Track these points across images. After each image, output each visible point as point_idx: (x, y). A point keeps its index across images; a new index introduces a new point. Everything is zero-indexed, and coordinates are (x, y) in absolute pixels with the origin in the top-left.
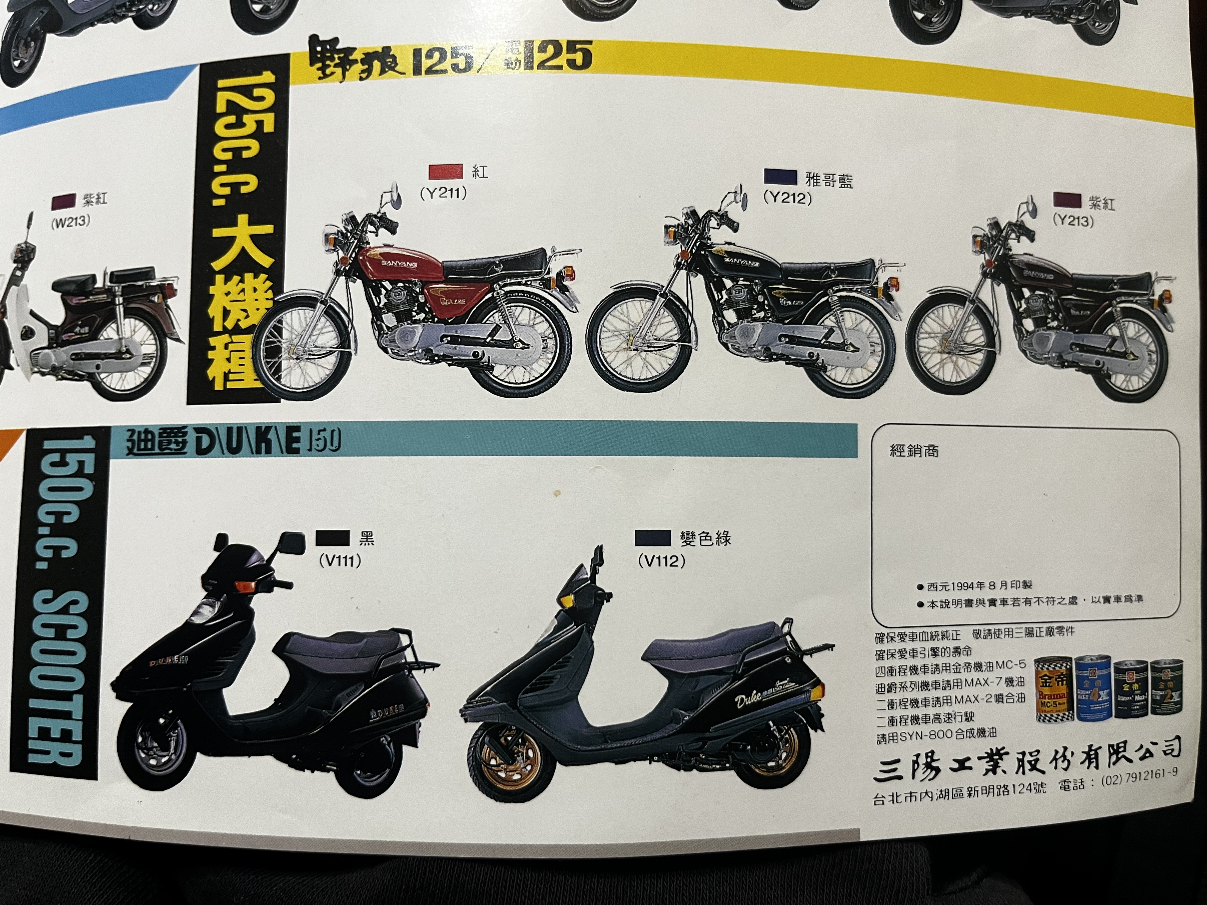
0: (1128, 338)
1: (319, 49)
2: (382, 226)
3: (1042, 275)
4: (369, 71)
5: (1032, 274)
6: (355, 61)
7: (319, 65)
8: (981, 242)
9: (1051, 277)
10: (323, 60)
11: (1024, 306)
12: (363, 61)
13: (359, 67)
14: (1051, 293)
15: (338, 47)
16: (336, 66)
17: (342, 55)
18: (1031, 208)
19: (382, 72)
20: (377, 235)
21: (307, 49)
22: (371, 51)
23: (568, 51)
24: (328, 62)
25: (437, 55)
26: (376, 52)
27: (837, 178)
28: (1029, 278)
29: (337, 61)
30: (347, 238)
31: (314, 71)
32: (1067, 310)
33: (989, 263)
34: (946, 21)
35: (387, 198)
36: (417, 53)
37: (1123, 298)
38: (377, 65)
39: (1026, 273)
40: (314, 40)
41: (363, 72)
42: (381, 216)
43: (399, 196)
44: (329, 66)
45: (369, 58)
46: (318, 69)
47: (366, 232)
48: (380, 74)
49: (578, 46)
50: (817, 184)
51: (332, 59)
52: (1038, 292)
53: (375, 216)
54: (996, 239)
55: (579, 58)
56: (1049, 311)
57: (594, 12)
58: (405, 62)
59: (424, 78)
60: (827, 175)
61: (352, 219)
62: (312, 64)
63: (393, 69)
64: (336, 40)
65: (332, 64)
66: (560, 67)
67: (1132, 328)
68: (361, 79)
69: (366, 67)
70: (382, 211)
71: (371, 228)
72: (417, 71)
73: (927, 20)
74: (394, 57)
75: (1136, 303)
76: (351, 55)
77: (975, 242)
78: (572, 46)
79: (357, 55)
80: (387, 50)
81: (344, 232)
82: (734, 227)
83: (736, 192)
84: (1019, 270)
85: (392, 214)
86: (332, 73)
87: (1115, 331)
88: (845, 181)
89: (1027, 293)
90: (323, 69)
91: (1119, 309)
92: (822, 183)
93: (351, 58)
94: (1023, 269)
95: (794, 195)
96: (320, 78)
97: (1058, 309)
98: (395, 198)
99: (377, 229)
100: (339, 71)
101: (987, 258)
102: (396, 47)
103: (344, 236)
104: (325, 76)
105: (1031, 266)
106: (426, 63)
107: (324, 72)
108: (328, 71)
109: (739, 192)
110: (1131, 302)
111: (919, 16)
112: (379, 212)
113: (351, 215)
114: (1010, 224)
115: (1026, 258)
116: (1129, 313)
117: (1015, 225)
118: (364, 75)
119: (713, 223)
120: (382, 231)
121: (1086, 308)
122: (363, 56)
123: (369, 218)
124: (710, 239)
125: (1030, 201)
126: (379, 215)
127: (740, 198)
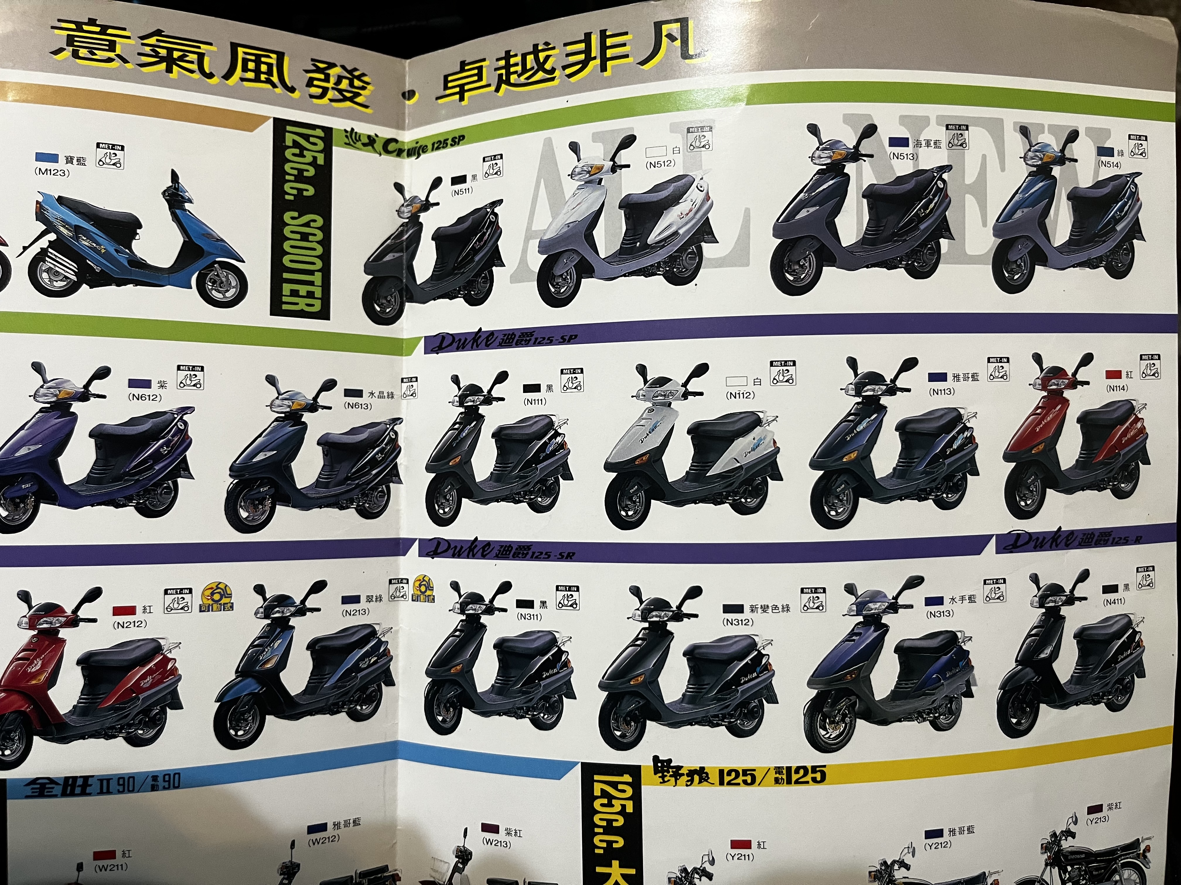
0: (1124, 879)
1: (659, 765)
2: (703, 876)
3: (1078, 856)
4: (692, 781)
5: (1073, 857)
6: (683, 775)
7: (660, 775)
8: (1046, 846)
9: (1083, 856)
10: (662, 772)
11: (1068, 876)
12: (688, 775)
13: (685, 778)
14: (1083, 865)
15: (672, 765)
16: (671, 776)
17: (674, 770)
18: (1074, 820)
19: (700, 782)
20: (700, 880)
21: (652, 764)
22: (692, 769)
23: (812, 773)
24: (665, 774)
25: (733, 774)
26: (696, 770)
27: (966, 829)
28: (1072, 860)
29: (671, 773)
30: (682, 881)
31: (657, 778)
32: (1091, 872)
33: (1049, 857)
34: (1030, 721)
35: (706, 858)
36: (721, 772)
37: (1123, 858)
38: (696, 778)
39: (1069, 858)
40: (656, 759)
41: (688, 781)
42: (703, 869)
43: (713, 858)
44: (666, 776)
45: (691, 773)
46: (659, 777)
47: (694, 878)
48: (699, 783)
49: (818, 769)
50: (954, 835)
51: (669, 772)
52: (1075, 867)
53: (699, 869)
54: (1053, 843)
55: (818, 776)
56: (1081, 875)
57: (827, 748)
58: (714, 777)
59: (726, 788)
60: (960, 828)
61: (684, 870)
62: (655, 774)
63: (706, 781)
64: (670, 761)
65: (668, 775)
66: (807, 782)
67: (1127, 873)
68: (687, 785)
69: (690, 778)
70: (703, 866)
71: (696, 876)
72: (722, 783)
73: (1019, 723)
74: (707, 774)
75: (1130, 858)
76: (680, 770)
77: (1042, 848)
78: (814, 769)
79: (684, 771)
80: (702, 769)
81: (680, 877)
82: (908, 867)
83: (909, 847)
84: (1066, 857)
85: (709, 868)
86: (669, 780)
87: (1117, 877)
88: (970, 830)
89: (1069, 868)
90: (663, 777)
91: (1120, 864)
92: (957, 833)
93: (680, 772)
94: (1068, 856)
95: (941, 843)
96: (661, 783)
97: (1086, 874)
98: (711, 859)
99: (701, 877)
100: (673, 779)
101: (1049, 854)
102: (708, 767)
103: (681, 879)
104: (664, 782)
105: (1073, 853)
106: (727, 779)
107: (663, 779)
108: (666, 779)
109: (910, 847)
110: (1127, 858)
111: (1014, 721)
112: (701, 867)
113: (684, 867)
114: (1062, 832)
115: (1069, 849)
116: (1125, 865)
117: (1065, 832)
118: (689, 783)
119: (896, 867)
120: (703, 878)
121: (1101, 869)
122: (688, 772)
123: (695, 870)
124: (894, 877)
125: (1074, 816)
126: (701, 868)
127: (911, 850)
